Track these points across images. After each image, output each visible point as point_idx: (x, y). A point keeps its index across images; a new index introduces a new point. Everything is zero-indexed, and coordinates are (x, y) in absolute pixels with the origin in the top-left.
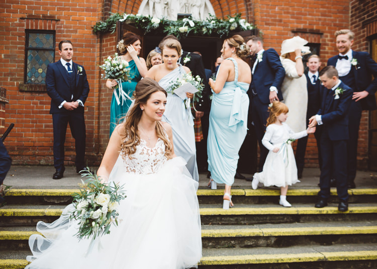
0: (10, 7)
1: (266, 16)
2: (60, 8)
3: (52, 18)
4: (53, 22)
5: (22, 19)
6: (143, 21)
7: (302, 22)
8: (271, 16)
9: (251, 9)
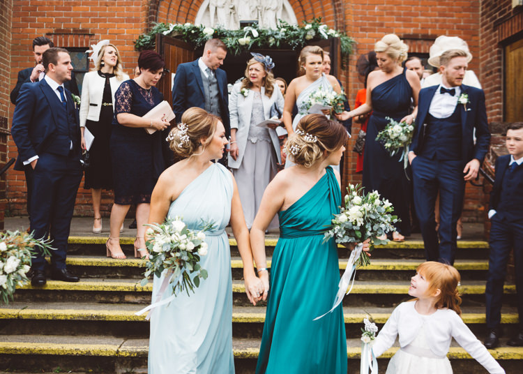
0: (34, 20)
1: (361, 19)
2: (94, 19)
3: (84, 33)
4: (86, 37)
5: (49, 34)
6: (193, 32)
7: (411, 26)
8: (368, 19)
9: (340, 11)
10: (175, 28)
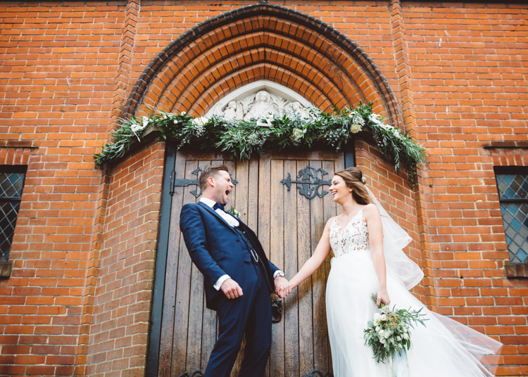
1: (428, 123)
2: (42, 128)
3: (25, 145)
4: (26, 151)
6: (176, 122)
7: (501, 131)
8: (438, 124)
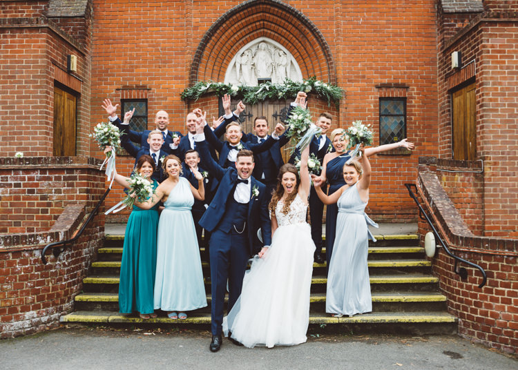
0: (107, 80)
1: (348, 73)
2: (151, 78)
3: (144, 88)
4: (145, 91)
5: (118, 90)
6: (223, 89)
7: (386, 77)
8: (354, 73)
9: (332, 68)
10: (211, 86)
